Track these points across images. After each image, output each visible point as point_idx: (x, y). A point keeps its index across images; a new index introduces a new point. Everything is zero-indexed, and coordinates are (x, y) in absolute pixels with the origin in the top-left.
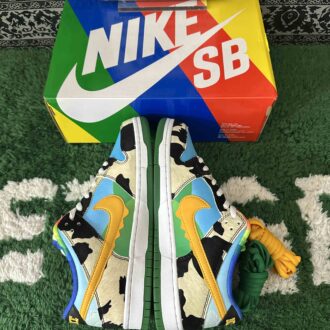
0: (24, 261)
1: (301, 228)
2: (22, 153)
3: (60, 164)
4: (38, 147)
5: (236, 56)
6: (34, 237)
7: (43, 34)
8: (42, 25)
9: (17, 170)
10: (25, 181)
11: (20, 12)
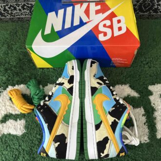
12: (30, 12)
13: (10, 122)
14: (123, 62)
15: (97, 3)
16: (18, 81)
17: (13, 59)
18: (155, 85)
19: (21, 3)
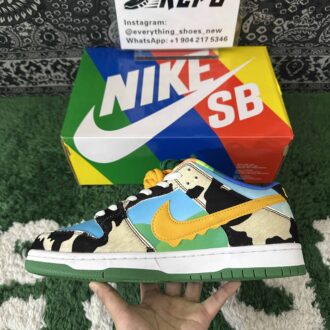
0: (25, 307)
1: (323, 273)
2: (30, 194)
3: (68, 205)
4: (47, 188)
5: (249, 99)
6: (37, 280)
7: (58, 82)
8: (57, 73)
9: (23, 212)
10: (31, 223)
12: (68, 76)
13: (13, 304)
14: (259, 173)
15: (203, 60)
16: (34, 213)
17: (27, 167)
18: (326, 219)
19: (52, 59)
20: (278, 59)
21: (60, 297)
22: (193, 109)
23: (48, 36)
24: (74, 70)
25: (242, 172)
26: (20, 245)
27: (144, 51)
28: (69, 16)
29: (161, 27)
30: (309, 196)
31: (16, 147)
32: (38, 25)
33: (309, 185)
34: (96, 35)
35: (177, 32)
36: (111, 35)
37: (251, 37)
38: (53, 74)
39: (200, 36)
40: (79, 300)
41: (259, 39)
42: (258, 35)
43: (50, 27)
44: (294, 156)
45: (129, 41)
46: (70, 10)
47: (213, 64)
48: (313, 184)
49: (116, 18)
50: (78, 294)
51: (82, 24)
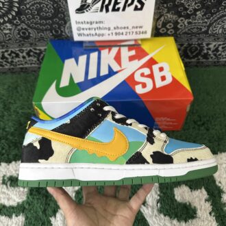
0: (10, 223)
1: (217, 192)
2: (13, 142)
6: (18, 203)
7: (31, 64)
8: (31, 58)
9: (8, 155)
10: (13, 163)
11: (17, 49)
12: (38, 60)
14: (171, 123)
15: (130, 48)
16: (16, 155)
17: (10, 124)
18: (217, 154)
19: (26, 48)
20: (182, 45)
21: (35, 215)
22: (124, 81)
23: (23, 33)
24: (42, 55)
25: (159, 123)
26: (5, 178)
27: (90, 42)
28: (38, 19)
29: (101, 25)
30: (205, 139)
31: (3, 110)
32: (16, 25)
33: (205, 131)
34: (56, 32)
35: (112, 28)
36: (67, 31)
37: (163, 30)
38: (27, 59)
39: (128, 31)
40: (48, 216)
41: (169, 32)
42: (168, 29)
43: (25, 26)
44: (195, 111)
45: (80, 35)
46: (38, 14)
47: (138, 50)
48: (208, 130)
49: (70, 20)
50: (47, 212)
51: (47, 24)
